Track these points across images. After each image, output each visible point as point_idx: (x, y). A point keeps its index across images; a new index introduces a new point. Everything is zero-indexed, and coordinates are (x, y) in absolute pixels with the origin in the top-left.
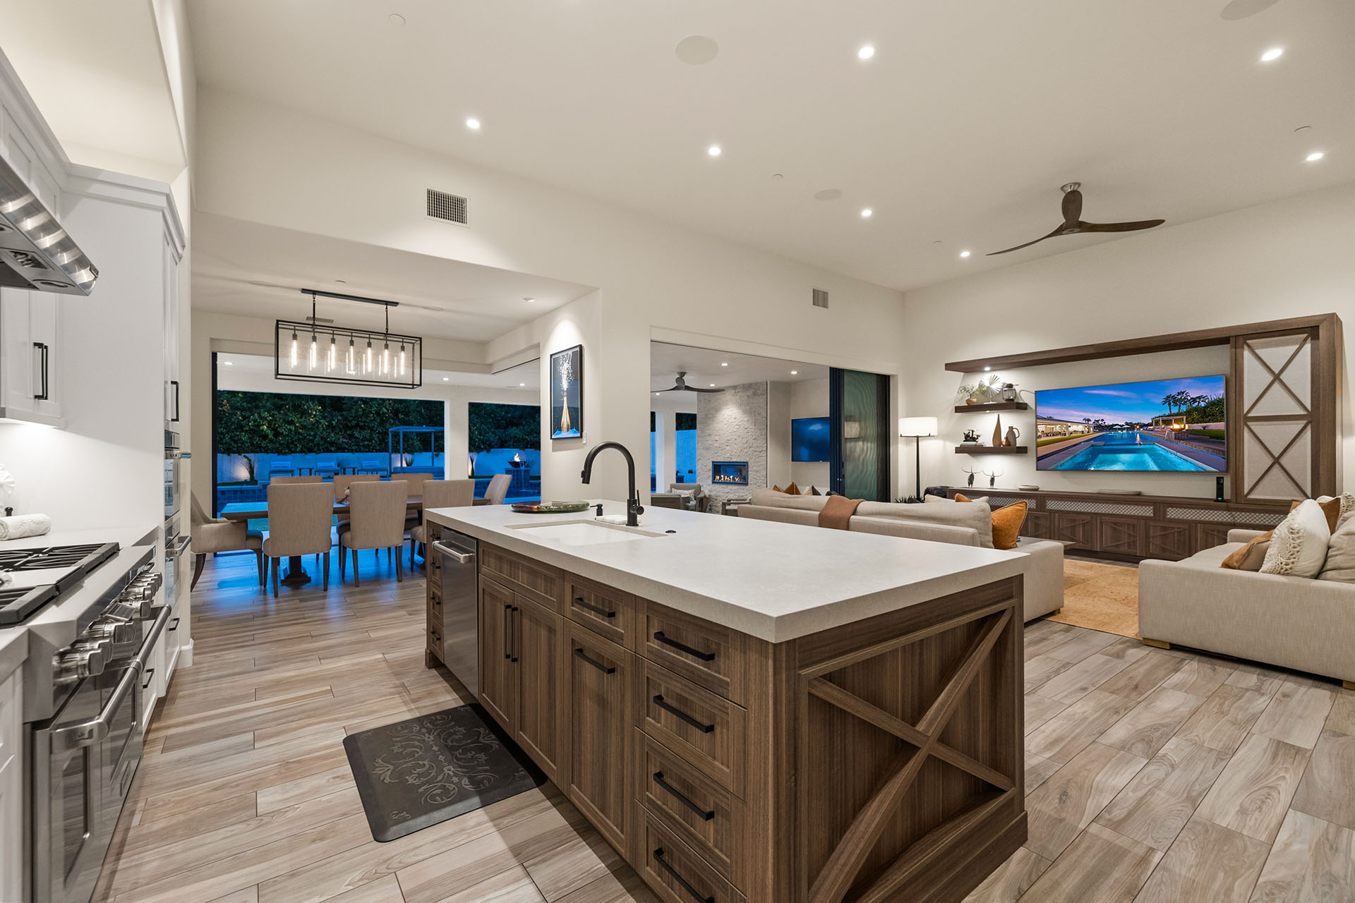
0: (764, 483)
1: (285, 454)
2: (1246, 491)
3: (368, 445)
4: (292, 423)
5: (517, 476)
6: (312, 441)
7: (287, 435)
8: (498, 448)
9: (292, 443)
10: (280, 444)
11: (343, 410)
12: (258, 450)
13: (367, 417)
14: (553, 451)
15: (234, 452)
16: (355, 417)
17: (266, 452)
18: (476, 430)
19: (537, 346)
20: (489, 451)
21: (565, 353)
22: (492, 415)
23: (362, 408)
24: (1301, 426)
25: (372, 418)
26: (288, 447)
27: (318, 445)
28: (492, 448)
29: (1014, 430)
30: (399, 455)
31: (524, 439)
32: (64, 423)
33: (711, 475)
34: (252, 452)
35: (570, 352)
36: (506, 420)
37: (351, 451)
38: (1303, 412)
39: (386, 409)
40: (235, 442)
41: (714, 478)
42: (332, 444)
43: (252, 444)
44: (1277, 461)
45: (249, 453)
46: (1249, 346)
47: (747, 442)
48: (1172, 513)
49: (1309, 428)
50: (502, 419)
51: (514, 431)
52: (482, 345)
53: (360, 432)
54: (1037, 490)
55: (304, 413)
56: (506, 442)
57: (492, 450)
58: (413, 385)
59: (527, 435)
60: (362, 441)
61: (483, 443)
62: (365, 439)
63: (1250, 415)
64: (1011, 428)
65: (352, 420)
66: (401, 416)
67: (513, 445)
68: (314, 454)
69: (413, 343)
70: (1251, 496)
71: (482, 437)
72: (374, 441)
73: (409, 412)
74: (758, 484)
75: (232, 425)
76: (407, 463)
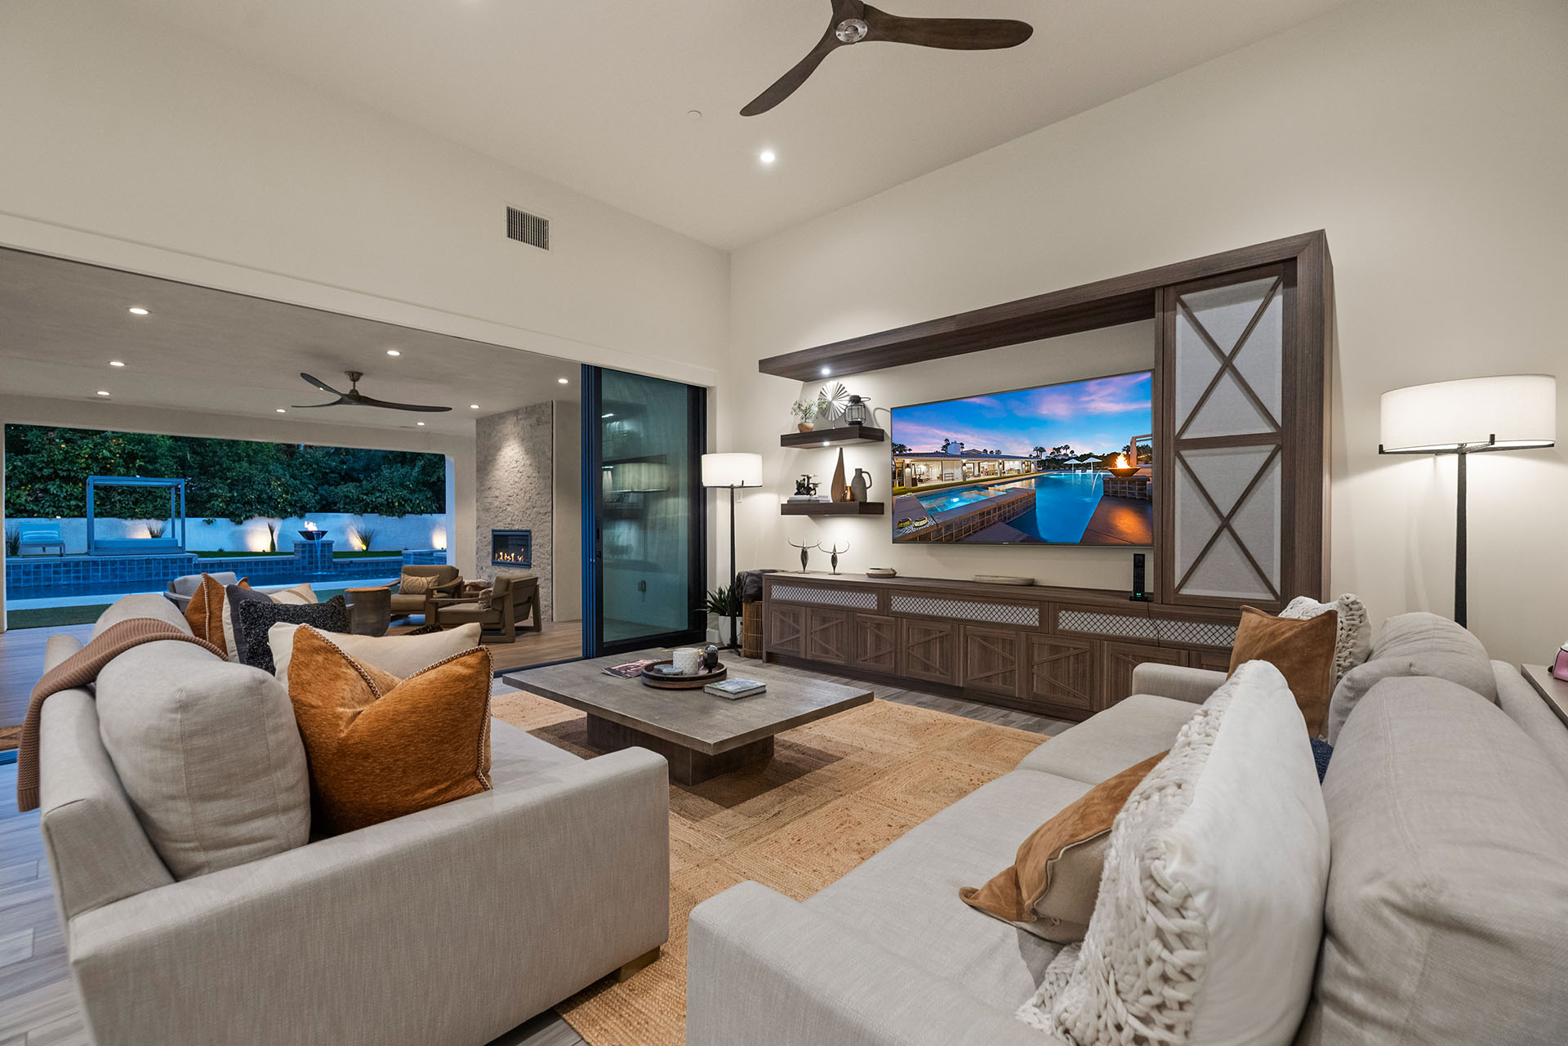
0: (548, 565)
2: (1177, 582)
3: (77, 506)
5: (311, 551)
8: (316, 512)
11: (27, 452)
13: (72, 462)
18: (279, 485)
20: (302, 516)
22: (315, 466)
23: (61, 449)
24: (1265, 456)
25: (84, 465)
28: (310, 512)
29: (863, 475)
31: (360, 500)
33: (491, 550)
36: (340, 474)
38: (1267, 429)
39: (110, 451)
41: (494, 558)
44: (1226, 523)
46: (1184, 306)
47: (530, 498)
48: (1069, 621)
49: (1278, 457)
50: (332, 472)
51: (349, 489)
53: (60, 487)
54: (893, 575)
56: (335, 504)
57: (307, 515)
59: (367, 495)
61: (290, 504)
62: (70, 497)
63: (1185, 437)
64: (859, 472)
65: (42, 468)
66: (139, 463)
70: (1185, 591)
71: (289, 497)
72: (87, 501)
73: (156, 457)
74: (542, 566)
76: (151, 533)
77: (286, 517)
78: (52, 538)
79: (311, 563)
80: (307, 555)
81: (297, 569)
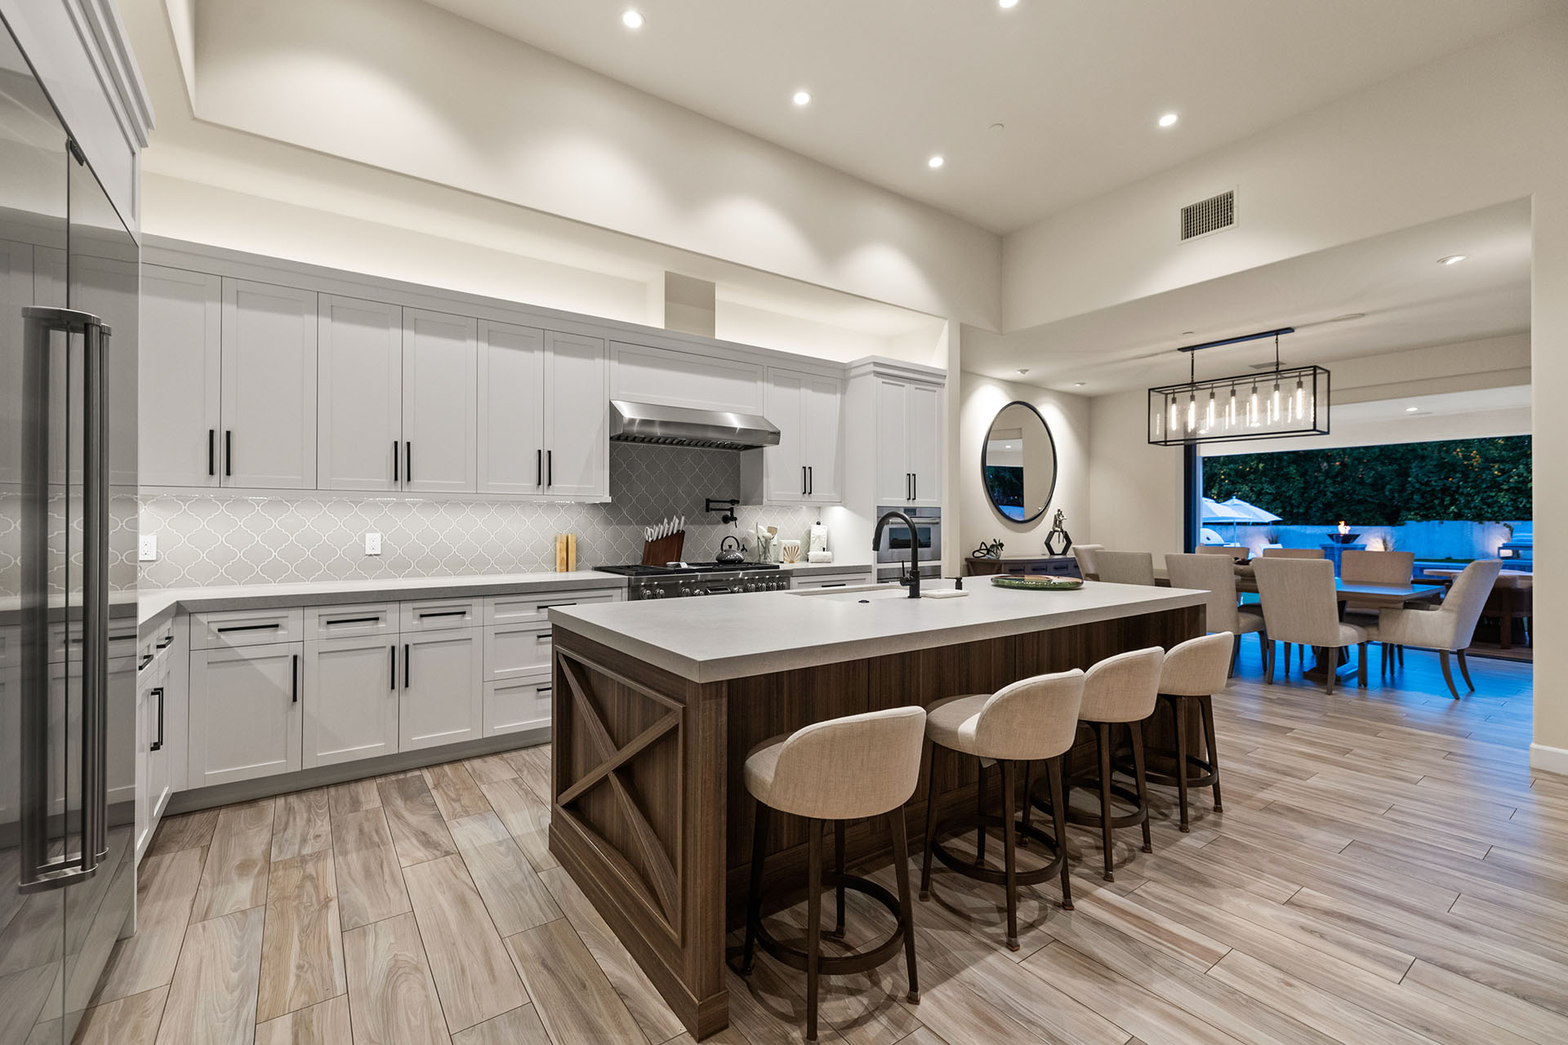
32: (845, 506)
58: (1315, 430)
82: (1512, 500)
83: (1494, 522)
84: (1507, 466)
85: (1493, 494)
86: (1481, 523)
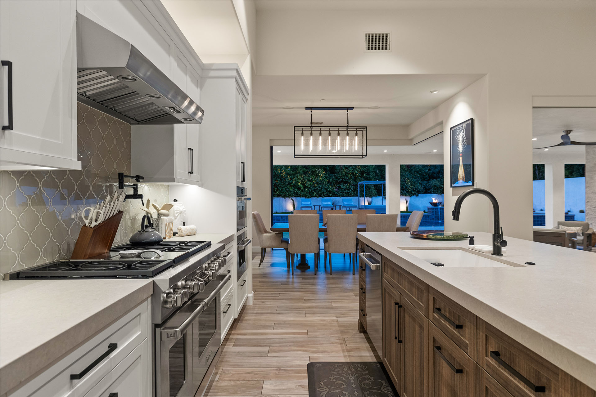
1: (308, 197)
3: (348, 192)
4: (311, 181)
5: (436, 212)
6: (320, 190)
7: (309, 188)
8: (423, 193)
9: (312, 192)
10: (307, 193)
11: (335, 173)
12: (297, 195)
13: (347, 176)
14: (452, 196)
15: (287, 197)
16: (342, 176)
17: (300, 197)
18: (409, 182)
19: (441, 123)
20: (417, 196)
21: (460, 126)
22: (420, 172)
23: (344, 171)
25: (350, 177)
26: (310, 194)
27: (323, 192)
28: (420, 193)
30: (363, 198)
32: (201, 184)
34: (295, 197)
35: (464, 125)
36: (429, 175)
37: (339, 196)
39: (357, 171)
40: (287, 191)
42: (330, 192)
43: (294, 192)
45: (293, 197)
50: (426, 175)
52: (406, 127)
53: (344, 185)
55: (317, 175)
56: (429, 189)
57: (419, 195)
58: (363, 156)
60: (345, 190)
61: (413, 190)
62: (346, 189)
65: (340, 178)
66: (365, 175)
67: (434, 191)
68: (321, 198)
69: (363, 131)
72: (351, 190)
73: (370, 172)
75: (286, 183)
76: (368, 203)
77: (412, 196)
78: (352, 204)
79: (436, 217)
80: (434, 213)
81: (431, 220)
82: (293, 189)
83: (288, 198)
84: (292, 177)
85: (288, 187)
86: (285, 198)
